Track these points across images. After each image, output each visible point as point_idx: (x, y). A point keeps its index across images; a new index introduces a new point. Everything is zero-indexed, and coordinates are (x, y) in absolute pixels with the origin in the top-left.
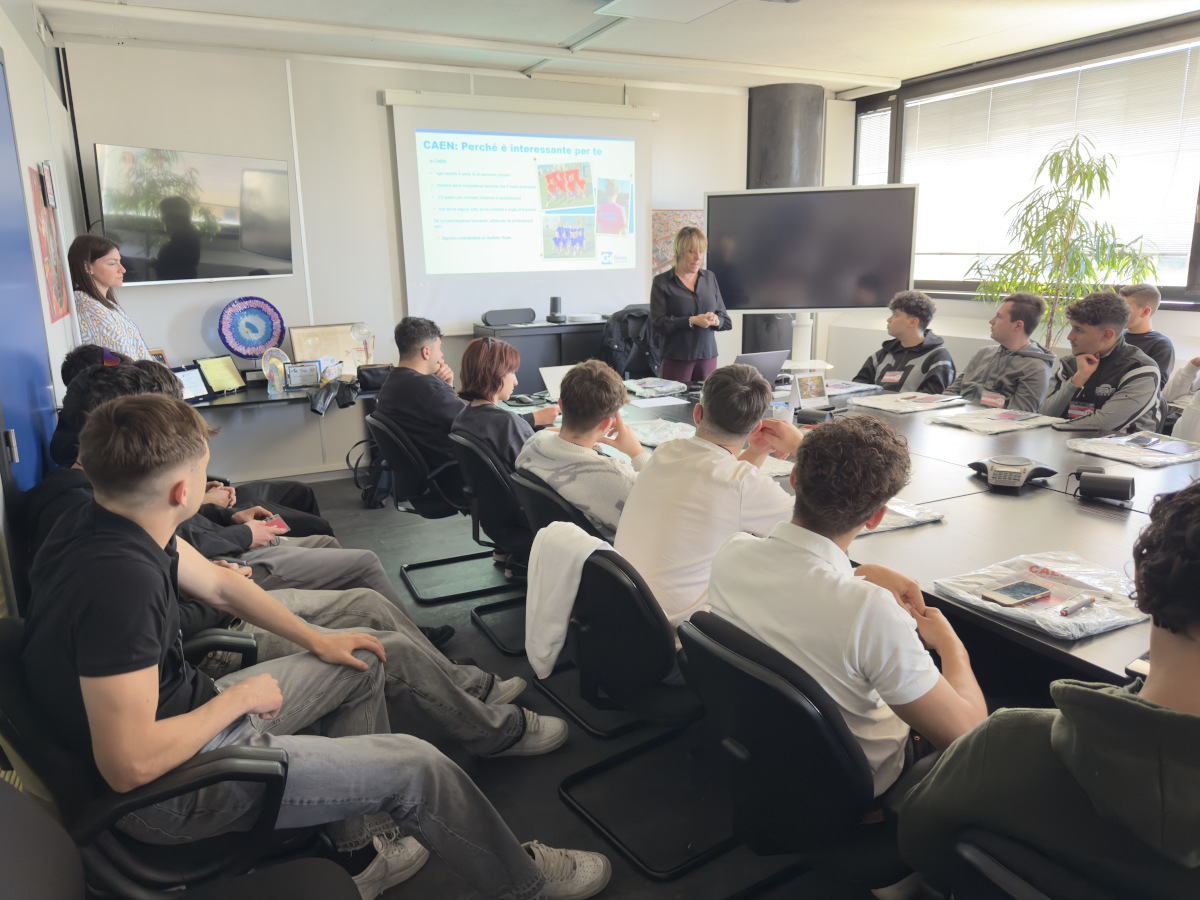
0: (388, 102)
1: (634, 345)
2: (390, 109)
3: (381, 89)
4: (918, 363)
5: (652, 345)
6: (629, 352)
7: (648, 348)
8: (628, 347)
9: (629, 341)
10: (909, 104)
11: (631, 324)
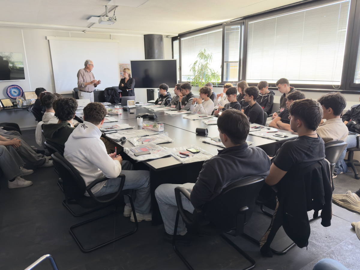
0: (48, 39)
1: (110, 96)
2: (48, 40)
3: (46, 36)
4: (164, 99)
5: (115, 96)
6: (109, 97)
7: (114, 96)
8: (109, 96)
9: (109, 95)
10: (182, 39)
11: (109, 91)
